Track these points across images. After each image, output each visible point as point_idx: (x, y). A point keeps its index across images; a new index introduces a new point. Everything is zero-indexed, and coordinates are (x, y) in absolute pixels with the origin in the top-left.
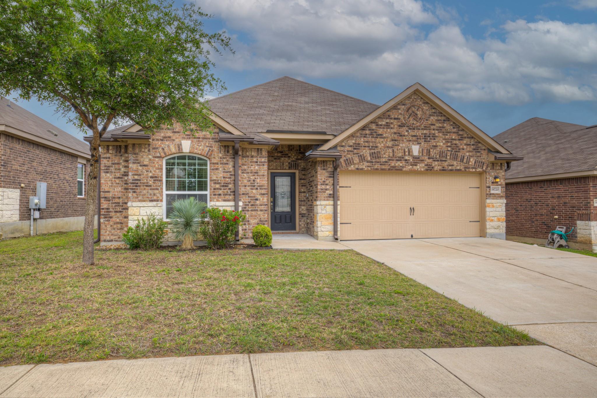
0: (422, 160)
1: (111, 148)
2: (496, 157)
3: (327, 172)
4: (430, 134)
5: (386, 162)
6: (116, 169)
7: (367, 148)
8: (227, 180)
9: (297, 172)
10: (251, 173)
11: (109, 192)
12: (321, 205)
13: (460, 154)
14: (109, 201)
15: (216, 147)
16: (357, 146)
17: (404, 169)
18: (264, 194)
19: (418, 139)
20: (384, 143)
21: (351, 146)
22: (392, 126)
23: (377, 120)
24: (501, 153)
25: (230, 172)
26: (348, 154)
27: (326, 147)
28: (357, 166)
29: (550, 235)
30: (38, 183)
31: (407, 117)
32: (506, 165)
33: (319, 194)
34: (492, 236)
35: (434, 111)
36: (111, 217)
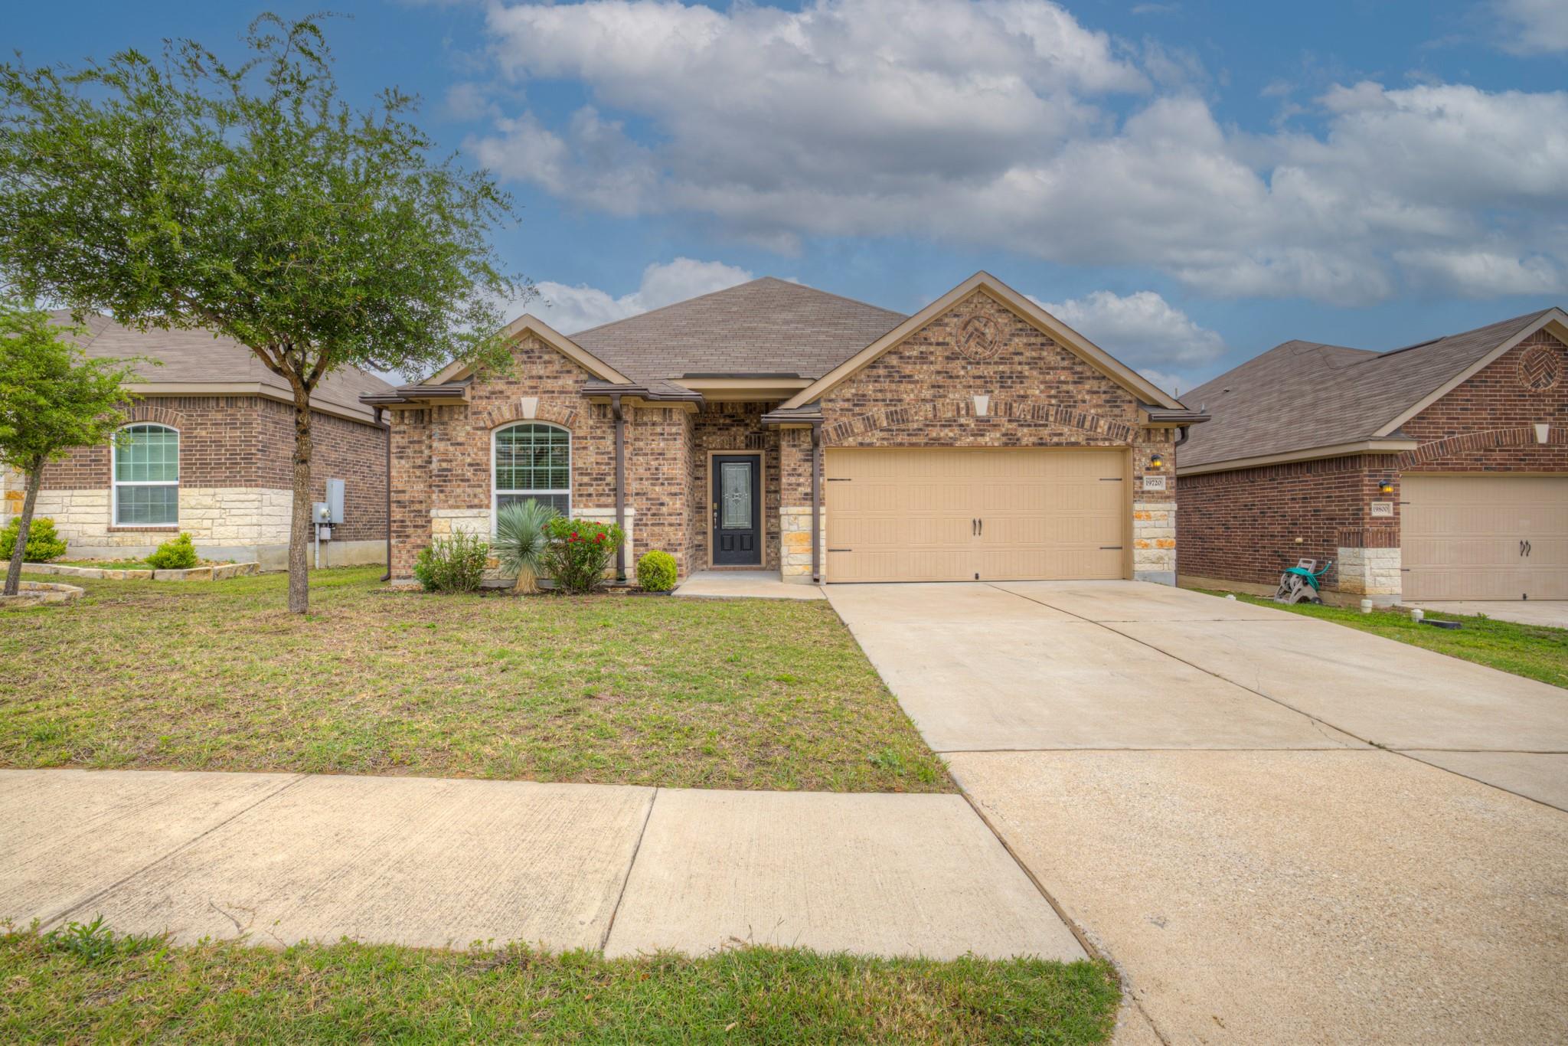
0: (995, 426)
1: (407, 414)
2: (1150, 416)
3: (800, 450)
4: (1012, 372)
5: (921, 430)
6: (415, 452)
7: (880, 403)
8: (603, 467)
9: (763, 453)
10: (652, 454)
11: (404, 492)
12: (787, 515)
13: (1076, 412)
14: (405, 507)
15: (582, 407)
16: (860, 400)
17: (958, 444)
18: (676, 494)
19: (986, 382)
20: (916, 392)
21: (848, 400)
22: (932, 358)
23: (901, 348)
24: (1165, 408)
25: (609, 453)
26: (841, 415)
27: (795, 402)
28: (860, 439)
29: (1283, 577)
30: (329, 481)
31: (963, 340)
32: (1178, 431)
33: (785, 495)
34: (1146, 577)
35: (1020, 326)
36: (408, 536)
